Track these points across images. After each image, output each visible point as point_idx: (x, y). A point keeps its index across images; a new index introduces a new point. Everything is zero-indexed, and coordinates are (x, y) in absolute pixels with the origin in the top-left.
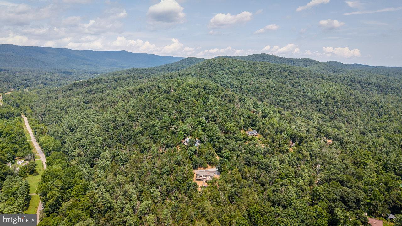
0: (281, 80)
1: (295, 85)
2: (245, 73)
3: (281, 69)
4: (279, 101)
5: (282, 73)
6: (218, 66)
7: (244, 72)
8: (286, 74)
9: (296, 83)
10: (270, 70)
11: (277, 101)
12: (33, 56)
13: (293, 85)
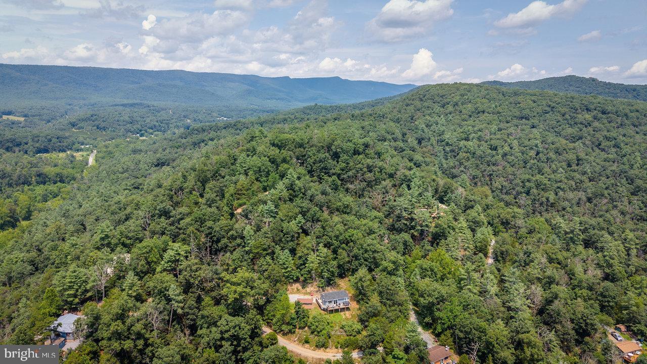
0: (570, 131)
1: (605, 144)
2: (486, 114)
3: (577, 106)
4: (532, 185)
5: (580, 116)
6: (437, 99)
7: (483, 112)
8: (588, 117)
9: (608, 139)
10: (548, 109)
11: (527, 184)
12: (206, 86)
13: (600, 144)
